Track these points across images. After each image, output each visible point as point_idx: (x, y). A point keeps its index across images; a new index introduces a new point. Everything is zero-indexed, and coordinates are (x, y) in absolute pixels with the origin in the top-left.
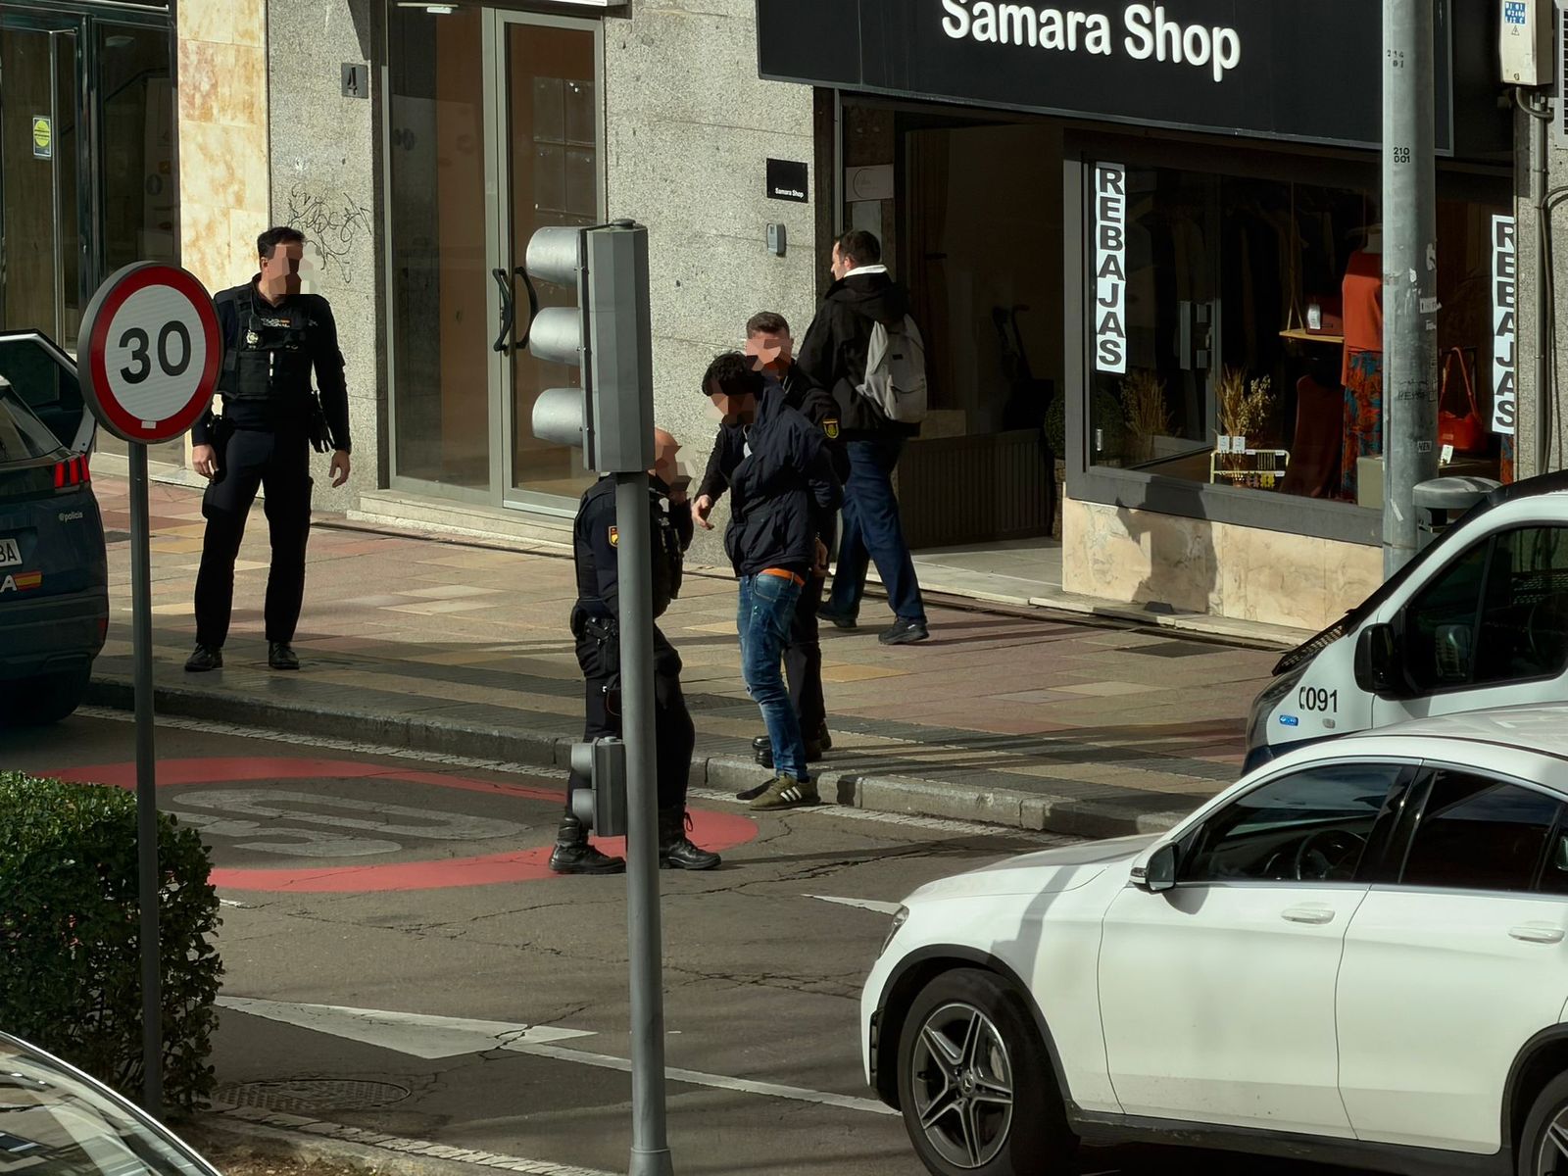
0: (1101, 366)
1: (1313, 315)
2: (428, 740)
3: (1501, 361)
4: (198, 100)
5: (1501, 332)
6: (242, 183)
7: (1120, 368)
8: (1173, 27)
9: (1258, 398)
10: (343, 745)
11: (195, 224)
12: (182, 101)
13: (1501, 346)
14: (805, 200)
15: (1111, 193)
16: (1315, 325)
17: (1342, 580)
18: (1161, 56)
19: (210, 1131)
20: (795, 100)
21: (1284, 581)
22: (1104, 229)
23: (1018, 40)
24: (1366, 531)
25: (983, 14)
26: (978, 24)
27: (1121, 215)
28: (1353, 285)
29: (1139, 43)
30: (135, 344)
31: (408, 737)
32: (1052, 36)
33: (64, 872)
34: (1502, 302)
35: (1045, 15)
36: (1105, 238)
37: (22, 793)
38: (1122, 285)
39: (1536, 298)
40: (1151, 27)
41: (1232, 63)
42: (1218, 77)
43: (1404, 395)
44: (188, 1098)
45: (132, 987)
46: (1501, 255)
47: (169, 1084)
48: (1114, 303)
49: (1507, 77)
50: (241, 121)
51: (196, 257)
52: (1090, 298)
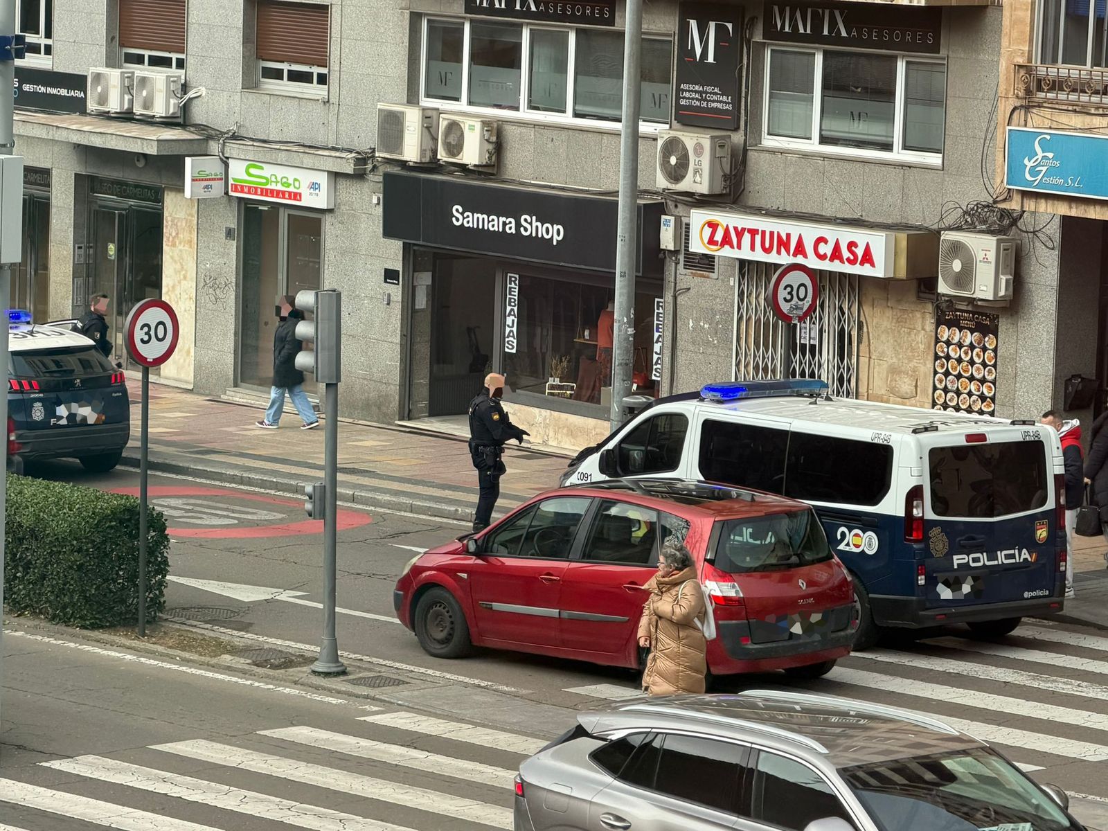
0: (507, 350)
1: (587, 333)
2: (249, 482)
3: (656, 353)
4: (171, 239)
5: (657, 342)
6: (186, 271)
7: (514, 351)
8: (539, 224)
9: (565, 364)
10: (217, 483)
11: (168, 286)
12: (165, 239)
13: (657, 347)
14: (398, 284)
15: (513, 285)
16: (587, 338)
17: (594, 433)
18: (534, 235)
19: (163, 626)
20: (396, 246)
21: (572, 433)
22: (510, 299)
23: (481, 227)
24: (604, 415)
25: (468, 217)
26: (466, 220)
27: (516, 294)
28: (602, 323)
29: (526, 230)
30: (146, 329)
31: (242, 481)
32: (493, 226)
33: (111, 527)
34: (658, 331)
35: (491, 218)
36: (510, 302)
37: (96, 497)
38: (516, 320)
39: (670, 330)
40: (531, 224)
41: (560, 238)
42: (555, 243)
43: (620, 364)
44: (155, 613)
45: (135, 571)
46: (658, 313)
47: (148, 608)
48: (513, 327)
49: (662, 247)
50: (187, 248)
51: (168, 298)
52: (504, 324)
